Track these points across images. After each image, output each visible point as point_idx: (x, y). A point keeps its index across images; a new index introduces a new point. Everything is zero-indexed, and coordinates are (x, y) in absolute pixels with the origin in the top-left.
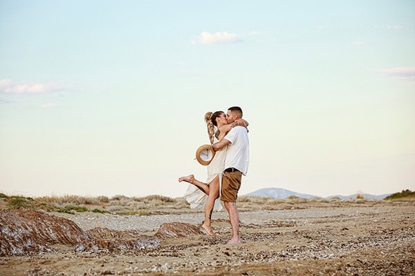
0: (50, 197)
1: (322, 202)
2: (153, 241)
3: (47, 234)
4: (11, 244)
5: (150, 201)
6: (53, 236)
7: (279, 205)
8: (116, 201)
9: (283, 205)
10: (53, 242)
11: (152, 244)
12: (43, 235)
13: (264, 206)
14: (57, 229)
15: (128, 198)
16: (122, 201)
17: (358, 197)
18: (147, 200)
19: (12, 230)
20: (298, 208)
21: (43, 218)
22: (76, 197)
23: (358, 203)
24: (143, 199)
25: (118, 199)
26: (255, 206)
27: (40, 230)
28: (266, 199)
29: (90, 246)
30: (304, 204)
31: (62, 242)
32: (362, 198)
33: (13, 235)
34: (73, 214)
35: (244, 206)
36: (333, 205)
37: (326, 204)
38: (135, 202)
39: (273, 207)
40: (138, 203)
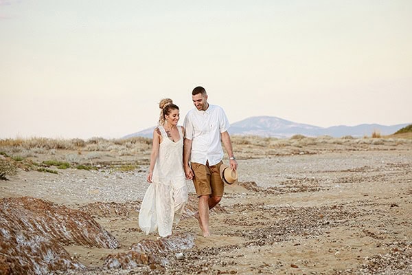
0: (14, 139)
1: (334, 143)
2: (186, 240)
3: (60, 232)
4: (33, 261)
5: (133, 145)
6: (67, 234)
7: (285, 149)
8: (93, 145)
9: (290, 149)
10: (68, 243)
11: (185, 244)
12: (55, 233)
13: (267, 151)
14: (72, 226)
15: (108, 141)
16: (100, 145)
17: (374, 136)
18: (129, 144)
19: (28, 238)
20: (308, 153)
21: (53, 212)
22: (45, 140)
23: (376, 144)
24: (125, 142)
25: (95, 142)
26: (256, 150)
27: (51, 227)
28: (267, 140)
29: (127, 261)
30: (313, 147)
31: (78, 242)
32: (379, 137)
33: (29, 244)
34: (56, 173)
35: (245, 150)
36: (348, 148)
37: (339, 147)
38: (116, 146)
39: (279, 151)
40: (120, 147)
